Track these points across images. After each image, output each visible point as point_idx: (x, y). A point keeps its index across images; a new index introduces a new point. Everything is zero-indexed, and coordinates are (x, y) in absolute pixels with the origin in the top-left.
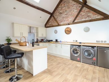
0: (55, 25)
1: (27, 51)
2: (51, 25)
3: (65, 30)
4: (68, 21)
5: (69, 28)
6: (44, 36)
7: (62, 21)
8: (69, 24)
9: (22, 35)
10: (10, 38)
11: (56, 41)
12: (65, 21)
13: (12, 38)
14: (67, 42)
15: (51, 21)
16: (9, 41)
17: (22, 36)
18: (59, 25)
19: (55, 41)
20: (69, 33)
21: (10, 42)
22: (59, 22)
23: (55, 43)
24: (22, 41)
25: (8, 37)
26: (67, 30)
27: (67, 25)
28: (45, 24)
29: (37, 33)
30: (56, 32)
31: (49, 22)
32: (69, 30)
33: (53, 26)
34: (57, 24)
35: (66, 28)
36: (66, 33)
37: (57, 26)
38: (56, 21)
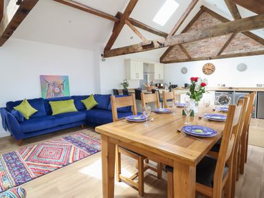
0: (182, 58)
2: (174, 59)
3: (204, 67)
4: (208, 53)
5: (211, 64)
6: (162, 78)
7: (197, 53)
8: (210, 59)
12: (202, 52)
15: (173, 51)
18: (190, 59)
19: (184, 86)
20: (211, 73)
22: (190, 54)
26: (206, 67)
27: (207, 59)
30: (184, 71)
31: (170, 53)
32: (211, 68)
33: (178, 61)
34: (187, 58)
35: (206, 65)
36: (206, 73)
37: (187, 61)
38: (185, 51)
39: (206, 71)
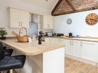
0: (68, 11)
1: (33, 55)
2: (62, 12)
3: (87, 17)
4: (92, 4)
5: (94, 14)
6: (51, 27)
7: (80, 5)
9: (21, 25)
10: (4, 30)
11: (70, 35)
12: (85, 4)
13: (7, 30)
14: (90, 38)
15: (61, 5)
16: (4, 34)
17: (21, 27)
18: (74, 11)
19: (68, 35)
20: (94, 24)
21: (4, 36)
22: (74, 6)
23: (69, 38)
24: (21, 35)
25: (2, 29)
26: (89, 18)
27: (90, 9)
28: (51, 11)
29: (42, 23)
30: (69, 22)
32: (94, 18)
33: (64, 13)
34: (71, 10)
35: (89, 15)
36: (89, 24)
37: (71, 12)
38: (70, 4)
39: (89, 21)
